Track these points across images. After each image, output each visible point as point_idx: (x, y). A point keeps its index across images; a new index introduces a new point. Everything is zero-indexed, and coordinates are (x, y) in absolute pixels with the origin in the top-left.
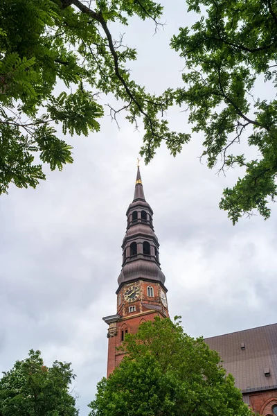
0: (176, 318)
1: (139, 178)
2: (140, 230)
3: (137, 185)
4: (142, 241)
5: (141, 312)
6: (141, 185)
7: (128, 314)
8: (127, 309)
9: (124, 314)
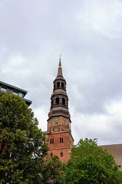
0: (95, 139)
1: (60, 65)
2: (61, 92)
3: (59, 68)
4: (62, 97)
5: (61, 132)
6: (61, 68)
7: (54, 131)
8: (54, 129)
9: (52, 131)
